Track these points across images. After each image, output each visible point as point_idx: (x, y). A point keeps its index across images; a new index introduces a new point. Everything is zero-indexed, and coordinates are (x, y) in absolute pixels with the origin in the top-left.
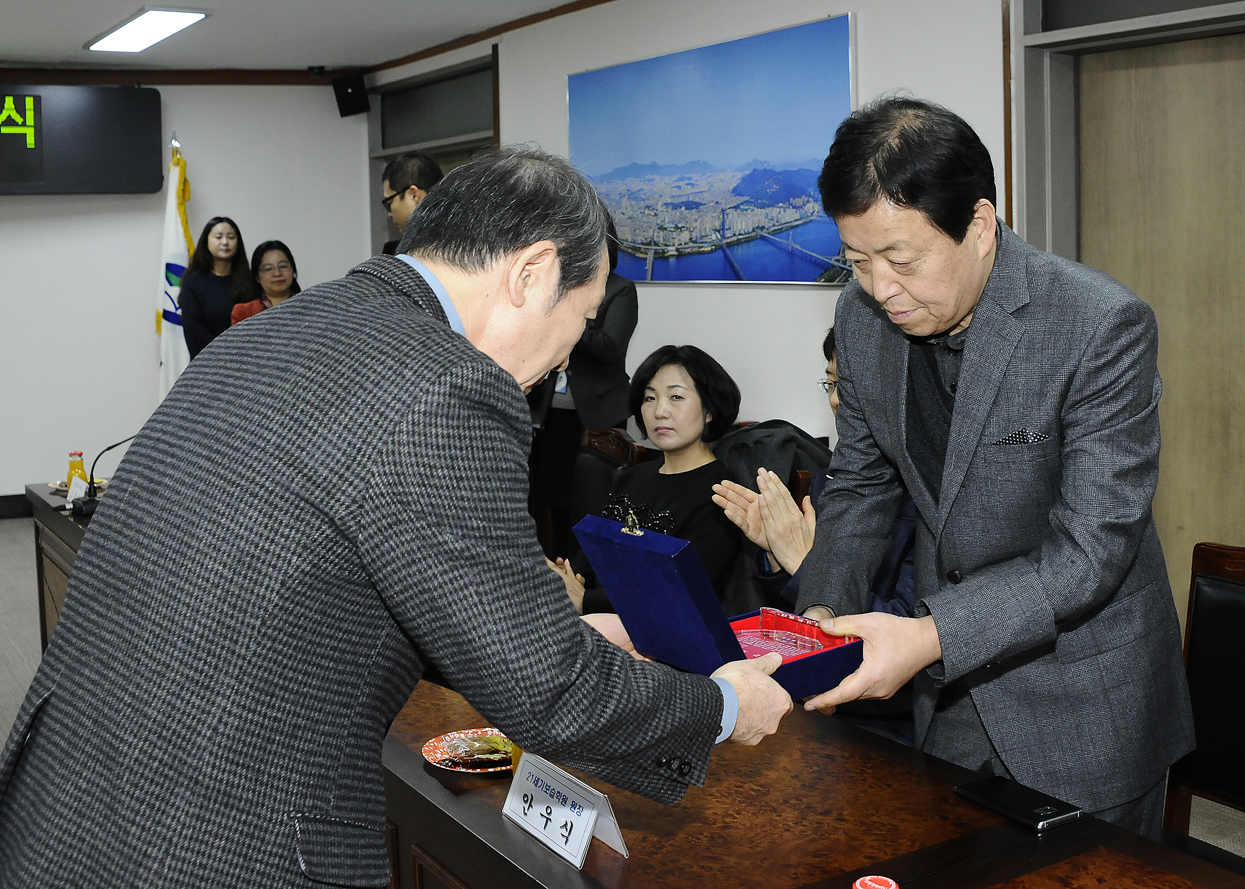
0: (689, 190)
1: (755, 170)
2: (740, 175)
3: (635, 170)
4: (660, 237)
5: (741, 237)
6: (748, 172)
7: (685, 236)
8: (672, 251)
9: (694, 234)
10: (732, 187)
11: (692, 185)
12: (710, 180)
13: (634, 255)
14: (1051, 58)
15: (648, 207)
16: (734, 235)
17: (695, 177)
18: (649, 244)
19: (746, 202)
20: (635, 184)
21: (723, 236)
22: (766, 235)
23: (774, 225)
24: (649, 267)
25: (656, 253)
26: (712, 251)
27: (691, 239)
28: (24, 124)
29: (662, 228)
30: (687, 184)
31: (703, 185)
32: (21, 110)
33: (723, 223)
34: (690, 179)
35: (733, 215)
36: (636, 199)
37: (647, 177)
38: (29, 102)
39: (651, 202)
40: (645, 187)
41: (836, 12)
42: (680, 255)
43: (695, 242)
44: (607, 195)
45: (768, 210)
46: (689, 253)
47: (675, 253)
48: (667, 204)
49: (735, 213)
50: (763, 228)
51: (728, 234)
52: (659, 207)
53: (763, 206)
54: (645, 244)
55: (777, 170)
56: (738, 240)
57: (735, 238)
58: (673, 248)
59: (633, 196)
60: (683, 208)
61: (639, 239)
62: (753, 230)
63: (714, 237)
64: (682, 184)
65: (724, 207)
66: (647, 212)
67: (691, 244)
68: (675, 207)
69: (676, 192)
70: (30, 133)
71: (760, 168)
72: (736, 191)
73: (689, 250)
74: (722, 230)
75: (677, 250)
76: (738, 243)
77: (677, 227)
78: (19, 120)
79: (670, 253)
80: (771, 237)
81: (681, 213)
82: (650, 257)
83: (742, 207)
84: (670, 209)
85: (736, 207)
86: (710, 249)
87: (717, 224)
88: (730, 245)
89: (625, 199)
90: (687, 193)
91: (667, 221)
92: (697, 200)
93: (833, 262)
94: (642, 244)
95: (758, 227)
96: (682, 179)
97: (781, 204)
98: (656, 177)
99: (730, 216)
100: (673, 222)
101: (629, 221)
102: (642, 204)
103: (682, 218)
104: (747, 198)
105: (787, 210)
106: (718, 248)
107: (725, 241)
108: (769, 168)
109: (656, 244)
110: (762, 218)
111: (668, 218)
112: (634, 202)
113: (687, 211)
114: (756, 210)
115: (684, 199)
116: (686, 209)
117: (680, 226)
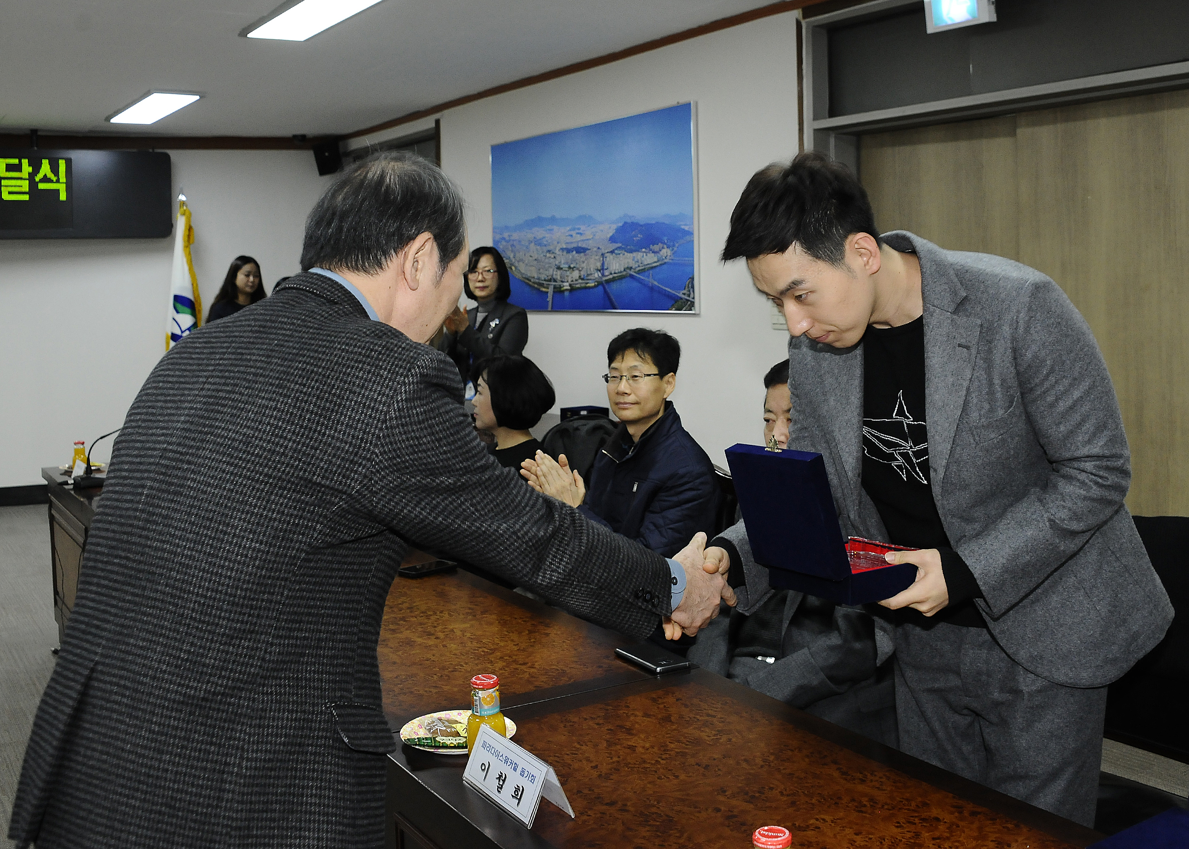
0: (579, 238)
1: (625, 223)
2: (614, 227)
3: (539, 222)
4: (558, 275)
5: (615, 275)
6: (621, 224)
7: (576, 274)
8: (566, 286)
9: (582, 273)
10: (608, 236)
11: (581, 234)
12: (593, 230)
13: (539, 289)
14: (835, 137)
15: (549, 251)
16: (611, 274)
17: (583, 228)
18: (550, 280)
19: (619, 248)
20: (539, 233)
21: (603, 275)
22: (635, 274)
23: (639, 266)
24: (550, 298)
25: (555, 287)
26: (595, 286)
27: (580, 276)
28: (58, 181)
29: (559, 268)
30: (578, 233)
31: (588, 234)
32: (55, 170)
33: (603, 264)
34: (579, 229)
35: (610, 257)
36: (540, 245)
37: (548, 228)
38: (62, 165)
39: (551, 248)
40: (547, 235)
41: (683, 100)
42: (572, 289)
43: (583, 279)
44: (520, 241)
45: (635, 254)
46: (578, 288)
47: (569, 288)
48: (562, 249)
49: (611, 257)
50: (631, 268)
51: (606, 273)
52: (557, 251)
53: (631, 251)
54: (547, 281)
55: (642, 223)
56: (614, 277)
57: (611, 277)
58: (567, 284)
59: (538, 242)
60: (574, 252)
61: (543, 277)
62: (624, 270)
63: (596, 275)
64: (573, 233)
65: (603, 251)
66: (548, 255)
67: (580, 281)
68: (569, 251)
69: (569, 239)
70: (62, 188)
71: (629, 221)
72: (612, 239)
73: (578, 286)
74: (602, 270)
75: (570, 285)
76: (613, 280)
77: (570, 267)
78: (55, 179)
79: (565, 288)
80: (637, 275)
81: (573, 257)
82: (550, 291)
83: (616, 251)
84: (565, 253)
85: (612, 252)
86: (593, 284)
87: (599, 265)
88: (608, 281)
89: (532, 245)
90: (577, 240)
91: (563, 262)
92: (584, 246)
93: (681, 295)
94: (545, 280)
95: (628, 268)
96: (574, 229)
97: (644, 250)
98: (555, 228)
99: (608, 259)
100: (567, 263)
101: (535, 262)
102: (545, 249)
103: (574, 260)
104: (619, 245)
105: (648, 254)
106: (600, 284)
107: (604, 279)
108: (635, 221)
109: (555, 281)
110: (630, 261)
111: (563, 259)
112: (538, 247)
113: (577, 255)
114: (626, 253)
115: (575, 245)
116: (577, 253)
117: (572, 266)
